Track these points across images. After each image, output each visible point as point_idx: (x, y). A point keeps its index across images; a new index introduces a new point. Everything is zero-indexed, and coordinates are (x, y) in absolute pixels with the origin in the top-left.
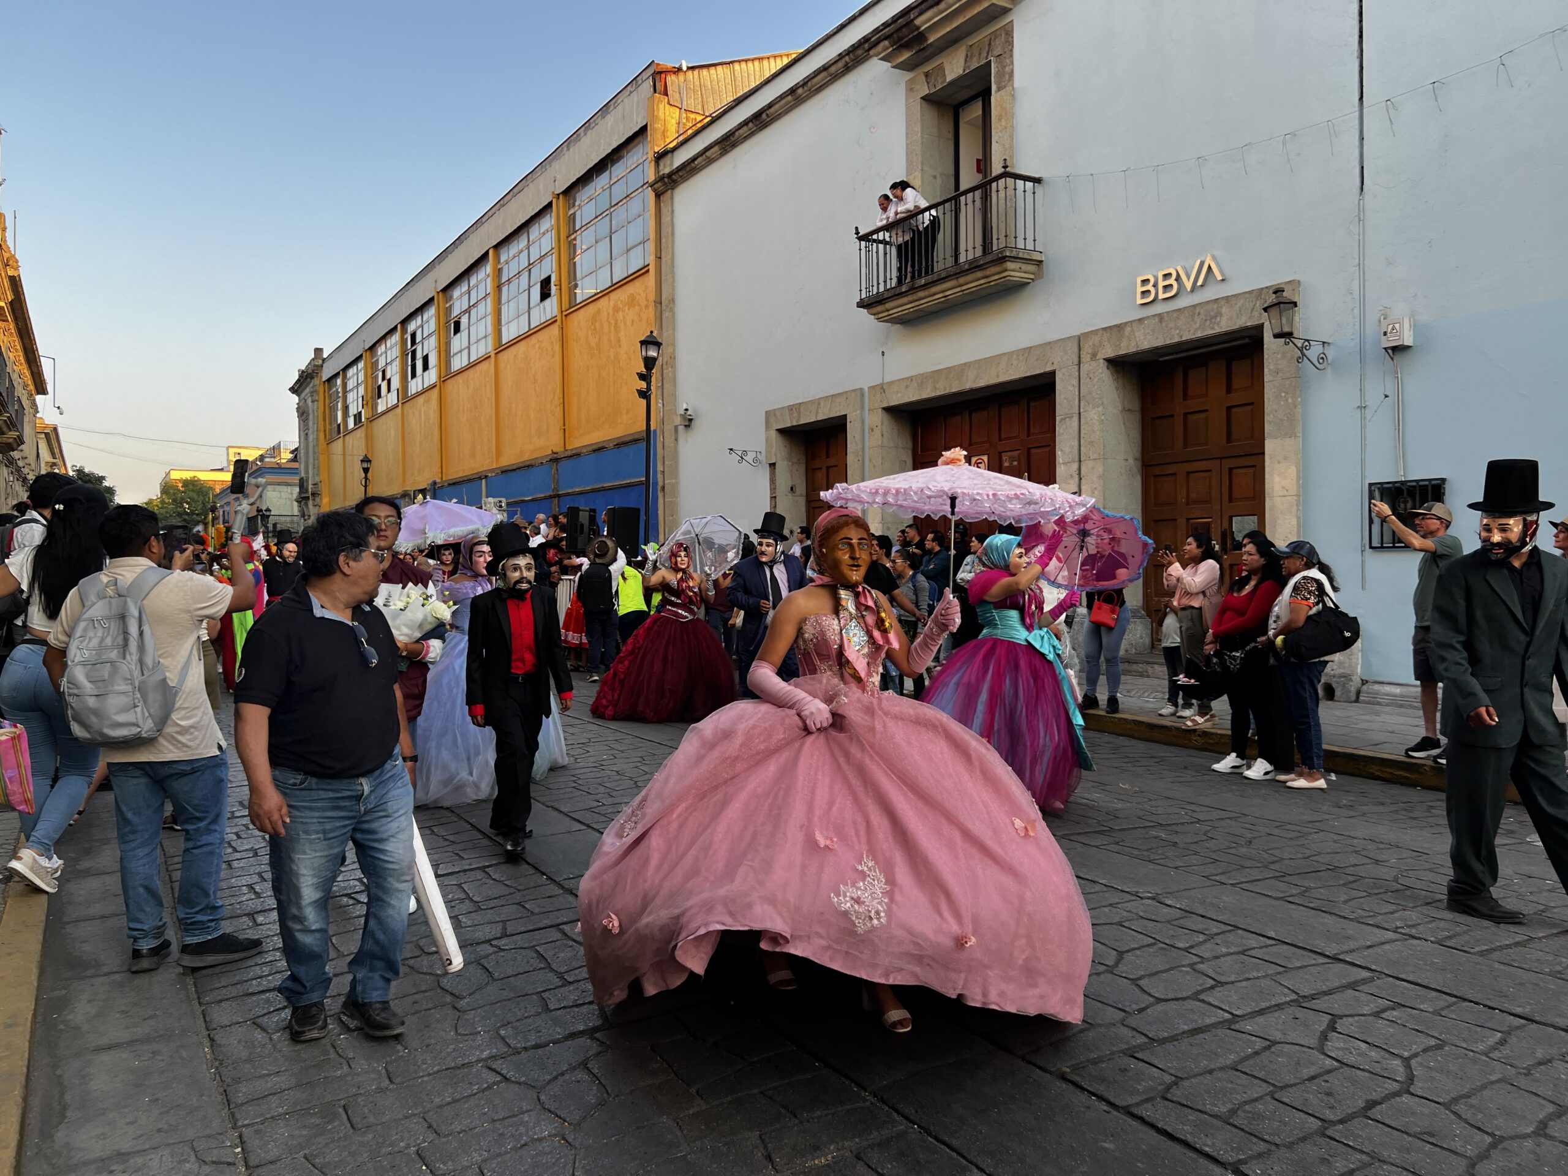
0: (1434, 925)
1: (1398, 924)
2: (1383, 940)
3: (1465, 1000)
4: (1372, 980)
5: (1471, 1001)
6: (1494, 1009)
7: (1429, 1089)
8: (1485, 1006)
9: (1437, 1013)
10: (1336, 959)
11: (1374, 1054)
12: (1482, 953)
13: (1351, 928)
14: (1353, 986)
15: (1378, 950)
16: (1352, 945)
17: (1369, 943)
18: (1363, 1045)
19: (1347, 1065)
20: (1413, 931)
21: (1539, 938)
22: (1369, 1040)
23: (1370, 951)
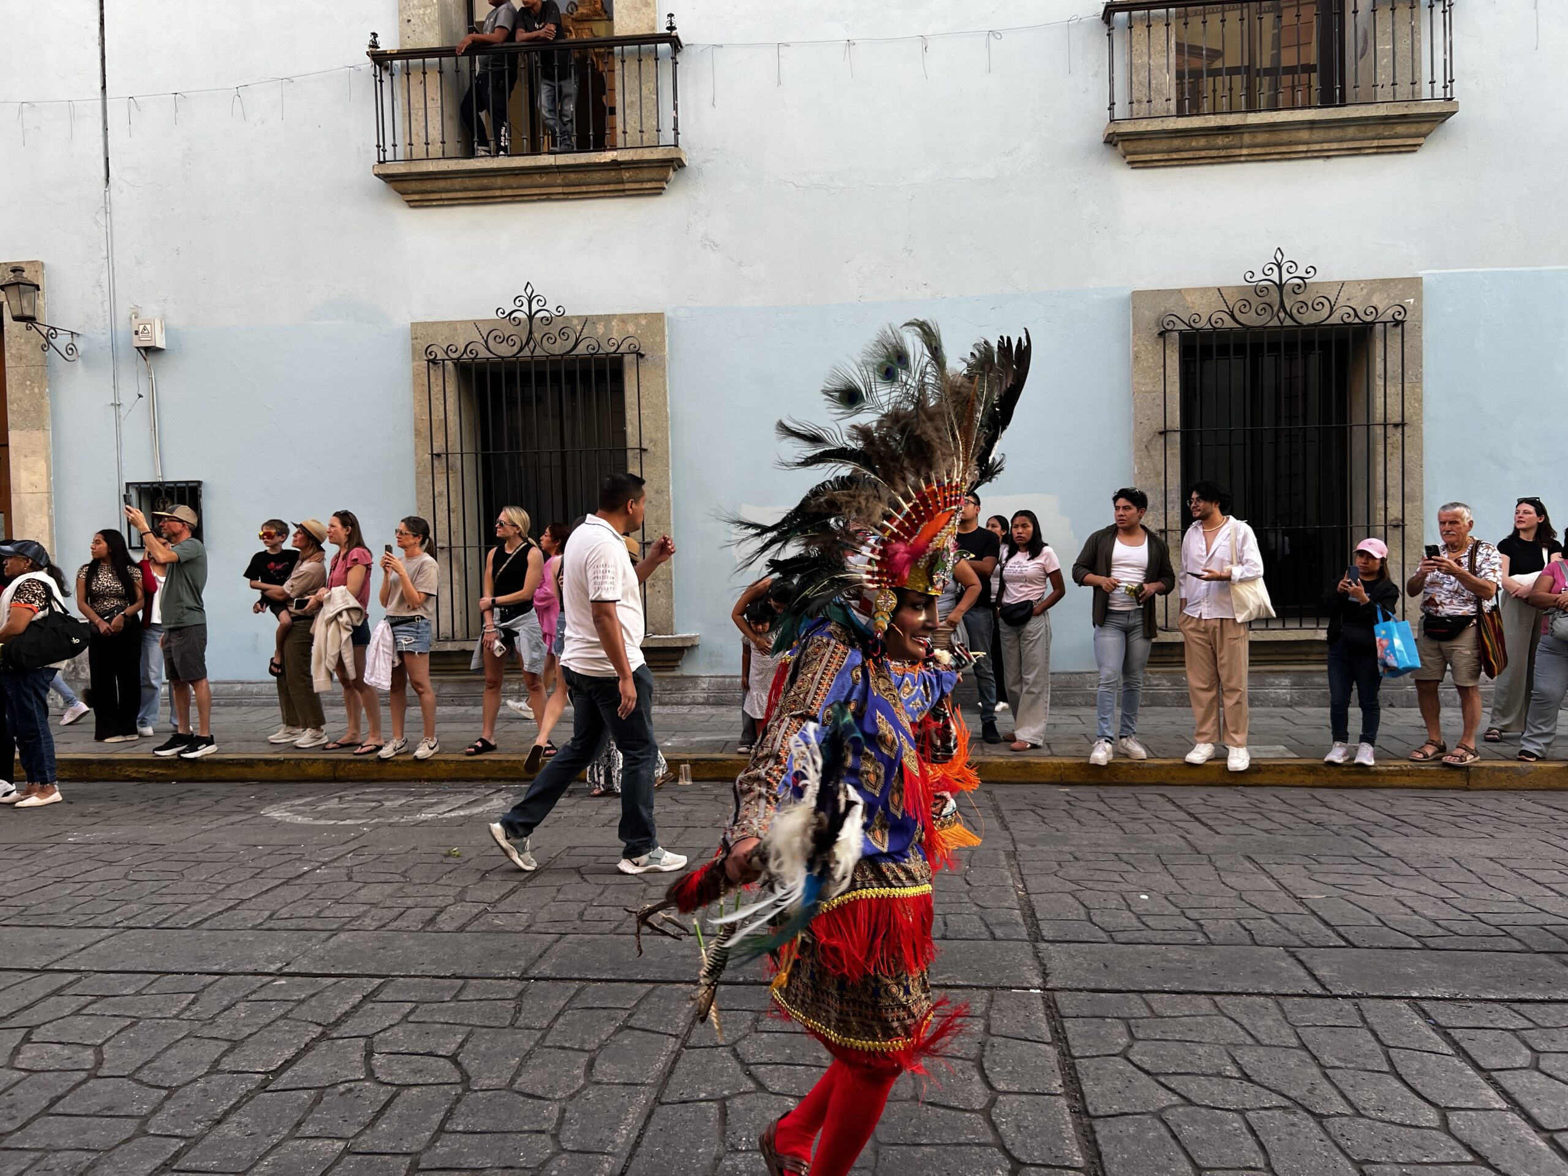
0: (154, 910)
1: (118, 919)
2: (98, 938)
3: (168, 973)
4: (79, 980)
5: (173, 973)
6: (193, 973)
7: (116, 1067)
8: (185, 973)
9: (139, 993)
10: (44, 971)
11: (67, 1052)
12: (194, 926)
13: (64, 936)
14: (57, 992)
15: (91, 950)
16: (63, 952)
17: (82, 946)
18: (57, 1047)
19: (36, 1071)
20: (132, 923)
21: (250, 899)
22: (64, 1040)
23: (84, 952)
